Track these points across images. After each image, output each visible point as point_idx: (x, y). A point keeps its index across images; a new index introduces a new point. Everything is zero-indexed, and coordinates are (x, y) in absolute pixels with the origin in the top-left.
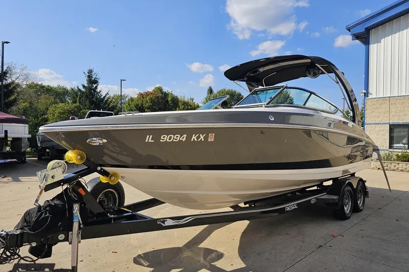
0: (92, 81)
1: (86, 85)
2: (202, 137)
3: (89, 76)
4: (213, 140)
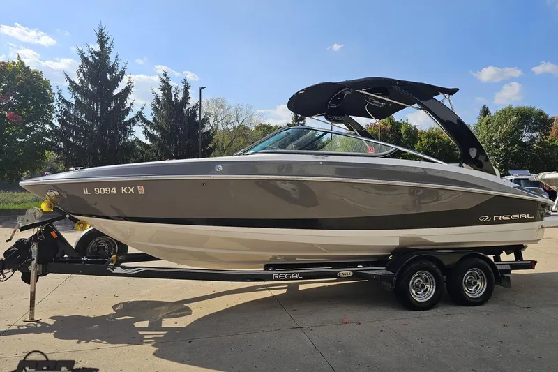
2: (131, 190)
4: (144, 193)
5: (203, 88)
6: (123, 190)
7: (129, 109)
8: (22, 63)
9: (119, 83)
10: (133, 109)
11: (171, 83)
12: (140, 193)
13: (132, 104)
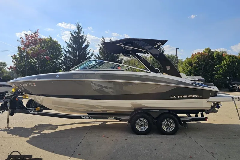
2: (32, 84)
4: (35, 85)
7: (89, 53)
8: (51, 38)
9: (84, 43)
10: (90, 53)
13: (90, 51)
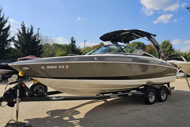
0: (73, 42)
1: (71, 44)
2: (63, 67)
3: (72, 40)
4: (68, 68)
5: (39, 29)
6: (60, 67)
7: (8, 35)
9: (5, 25)
11: (25, 26)
12: (66, 68)
13: (10, 33)
